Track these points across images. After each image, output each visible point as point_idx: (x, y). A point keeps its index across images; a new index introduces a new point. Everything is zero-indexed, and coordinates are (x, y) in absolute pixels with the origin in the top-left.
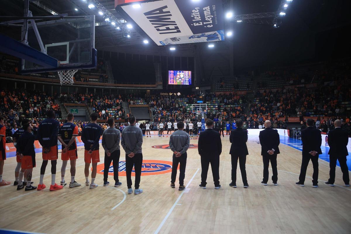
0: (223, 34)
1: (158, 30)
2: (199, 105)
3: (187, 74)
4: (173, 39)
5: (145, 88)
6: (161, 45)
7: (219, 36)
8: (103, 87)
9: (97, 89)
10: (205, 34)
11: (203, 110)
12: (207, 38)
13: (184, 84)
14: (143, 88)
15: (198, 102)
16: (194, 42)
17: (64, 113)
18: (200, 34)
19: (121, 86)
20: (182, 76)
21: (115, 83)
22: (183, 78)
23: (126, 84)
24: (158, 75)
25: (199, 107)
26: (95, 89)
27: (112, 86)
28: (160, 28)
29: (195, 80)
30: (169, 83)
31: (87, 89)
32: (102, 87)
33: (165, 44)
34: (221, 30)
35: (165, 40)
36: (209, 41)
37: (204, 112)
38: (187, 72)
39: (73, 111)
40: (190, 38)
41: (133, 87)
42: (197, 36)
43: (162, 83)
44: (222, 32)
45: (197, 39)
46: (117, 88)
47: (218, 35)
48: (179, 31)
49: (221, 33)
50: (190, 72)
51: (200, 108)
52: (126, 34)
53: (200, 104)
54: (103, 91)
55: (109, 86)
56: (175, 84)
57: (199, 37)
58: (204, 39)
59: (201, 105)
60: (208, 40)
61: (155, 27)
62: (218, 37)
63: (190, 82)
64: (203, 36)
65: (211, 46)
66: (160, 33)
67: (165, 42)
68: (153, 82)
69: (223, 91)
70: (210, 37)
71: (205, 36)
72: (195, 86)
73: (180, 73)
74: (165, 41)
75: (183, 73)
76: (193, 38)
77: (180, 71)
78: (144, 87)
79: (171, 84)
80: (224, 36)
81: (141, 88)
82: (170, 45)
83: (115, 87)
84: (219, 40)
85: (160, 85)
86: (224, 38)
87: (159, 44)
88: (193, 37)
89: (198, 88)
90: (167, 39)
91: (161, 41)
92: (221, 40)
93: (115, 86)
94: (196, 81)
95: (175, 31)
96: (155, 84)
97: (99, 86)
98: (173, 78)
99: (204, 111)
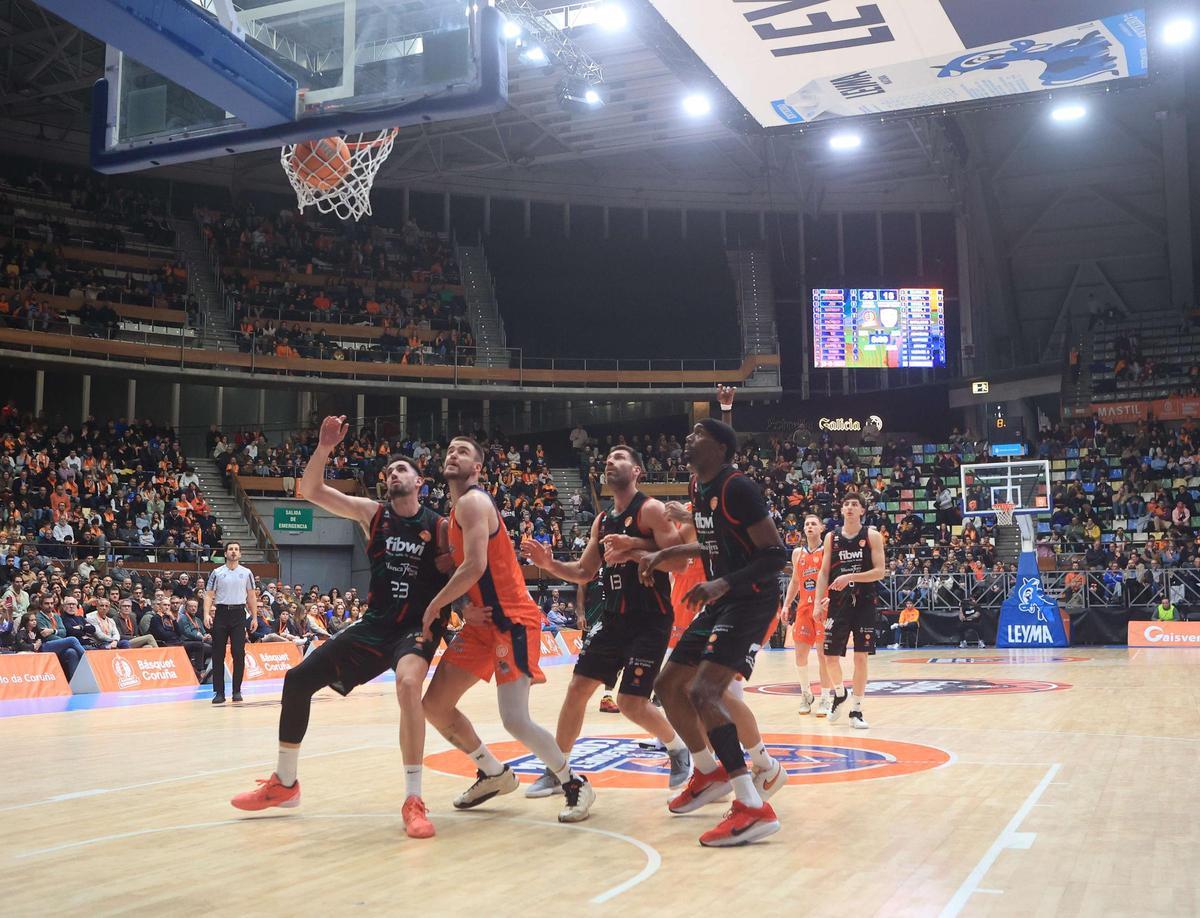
0: (1141, 34)
1: (766, 32)
2: (1003, 471)
3: (917, 308)
4: (851, 83)
5: (682, 391)
6: (785, 123)
7: (1117, 50)
8: (451, 387)
9: (415, 400)
10: (1032, 43)
11: (1029, 501)
12: (1040, 67)
13: (905, 364)
14: (672, 391)
15: (997, 450)
16: (967, 98)
17: (240, 529)
18: (1004, 46)
19: (548, 383)
20: (889, 318)
21: (514, 365)
22: (897, 326)
23: (574, 368)
24: (756, 315)
25: (1004, 482)
26: (403, 400)
27: (500, 382)
28: (779, 22)
29: (967, 339)
30: (820, 362)
31: (361, 399)
32: (441, 387)
33: (799, 118)
34: (1126, 11)
35: (804, 93)
36: (1057, 84)
37: (1034, 506)
38: (917, 293)
39: (287, 520)
40: (945, 72)
41: (613, 385)
42: (985, 59)
43: (776, 360)
44: (1133, 22)
45: (983, 73)
46: (527, 389)
47: (1106, 45)
48: (883, 35)
49: (1125, 30)
50: (936, 296)
51: (1009, 488)
52: (578, 87)
53: (1009, 464)
54: (445, 416)
55: (482, 382)
56: (850, 362)
57: (995, 64)
58: (1025, 76)
59: (1015, 471)
60: (1046, 78)
61: (750, 17)
62: (1108, 59)
63: (936, 353)
64: (1019, 54)
65: (1069, 115)
66: (777, 53)
67: (805, 103)
68: (727, 354)
69: (1134, 395)
70: (1060, 63)
71: (1033, 57)
72: (965, 373)
73: (881, 304)
74: (804, 98)
75: (896, 304)
76: (964, 70)
77: (878, 291)
78: (678, 385)
79: (830, 364)
80: (1143, 52)
81: (658, 391)
82: (829, 122)
83: (514, 389)
84: (1116, 73)
85: (766, 370)
86: (1144, 64)
87: (768, 119)
88: (963, 65)
89: (985, 387)
90: (813, 85)
91: (782, 102)
92: (1124, 73)
93: (516, 383)
94: (969, 349)
95: (863, 32)
96: (736, 366)
97: (428, 380)
98: (837, 334)
99: (1033, 504)
